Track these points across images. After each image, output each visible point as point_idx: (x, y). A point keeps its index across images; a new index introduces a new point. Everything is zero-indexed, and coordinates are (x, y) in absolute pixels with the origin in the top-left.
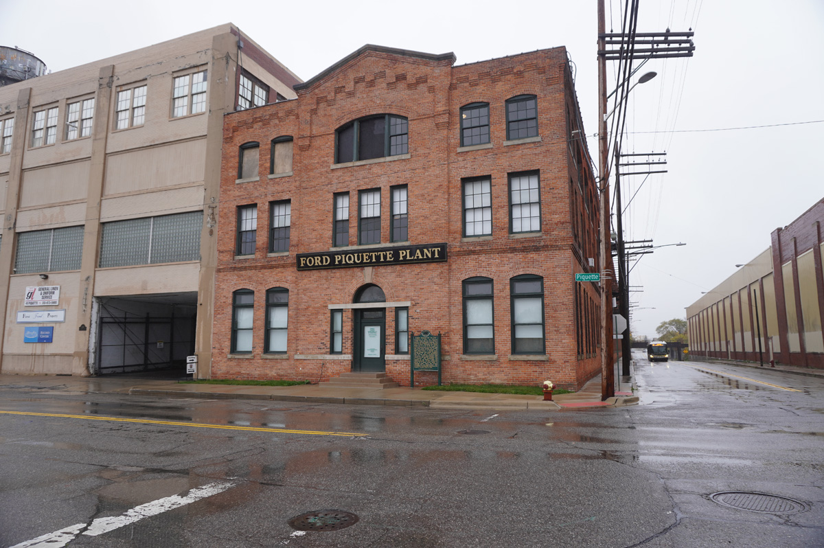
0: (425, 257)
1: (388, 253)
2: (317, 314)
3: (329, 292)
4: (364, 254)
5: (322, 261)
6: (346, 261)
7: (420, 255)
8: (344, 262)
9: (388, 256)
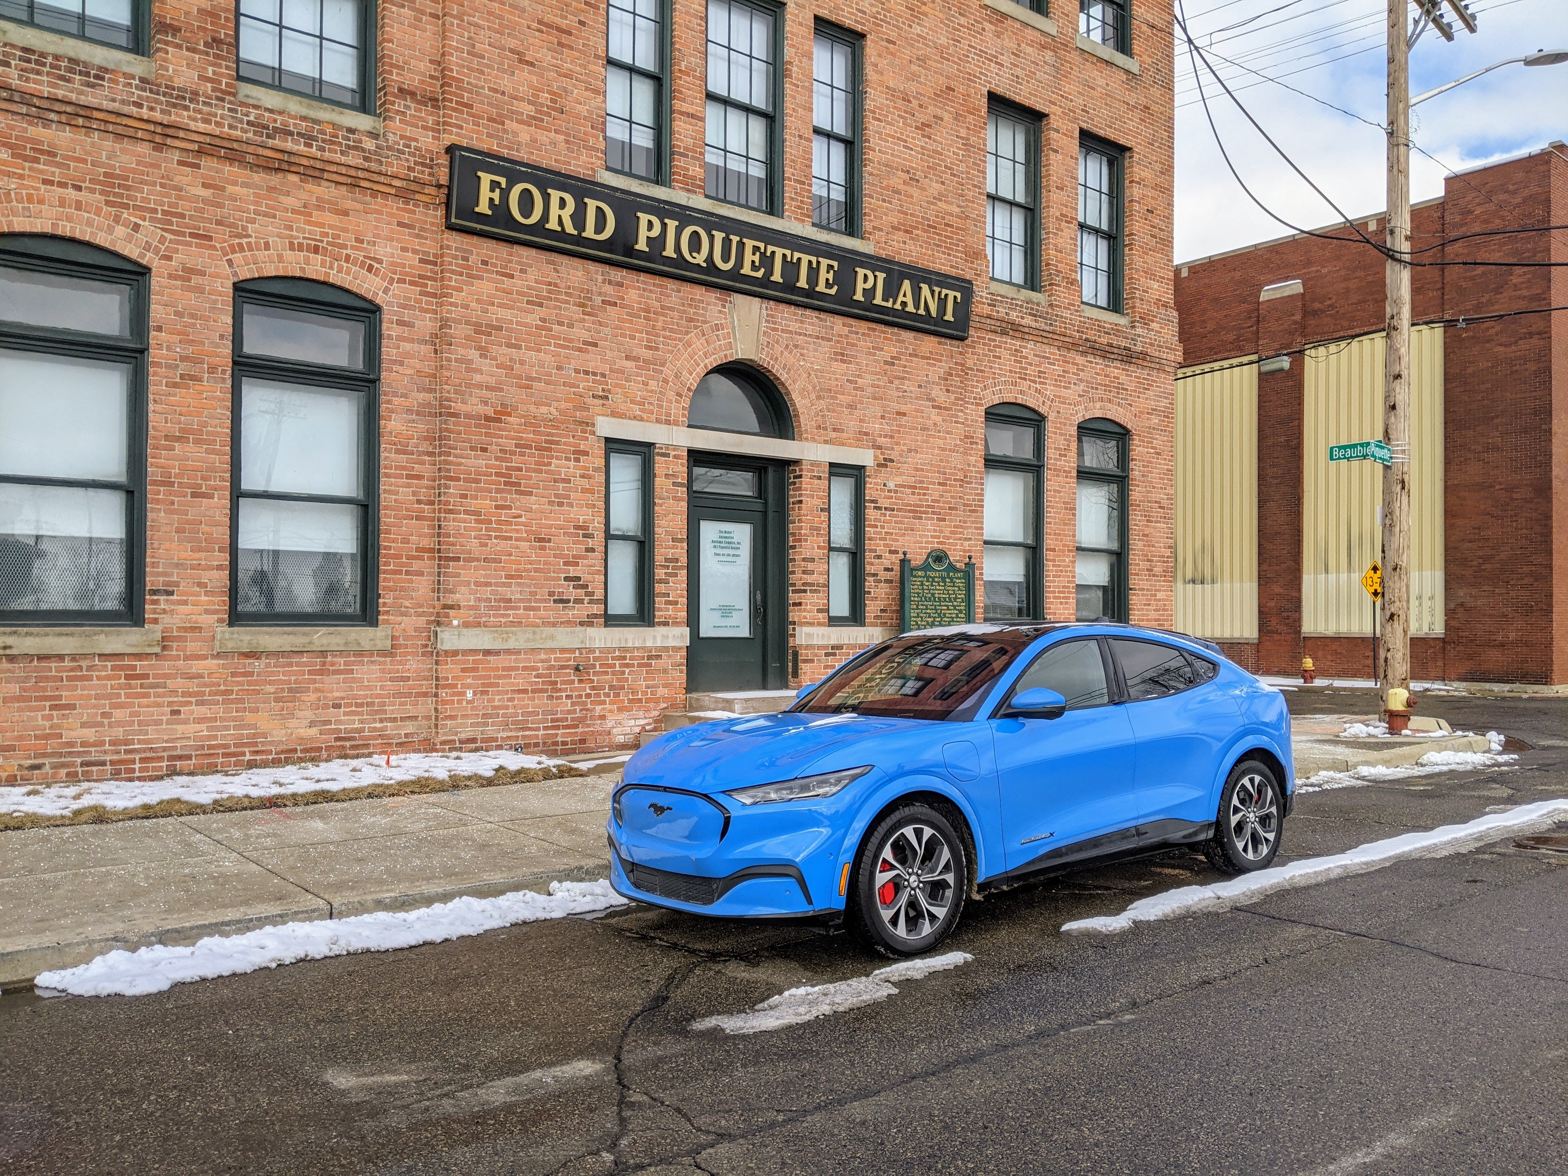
0: (922, 312)
1: (824, 262)
2: (546, 448)
3: (593, 361)
4: (749, 244)
5: (579, 218)
6: (678, 248)
7: (909, 300)
8: (670, 252)
9: (823, 275)
